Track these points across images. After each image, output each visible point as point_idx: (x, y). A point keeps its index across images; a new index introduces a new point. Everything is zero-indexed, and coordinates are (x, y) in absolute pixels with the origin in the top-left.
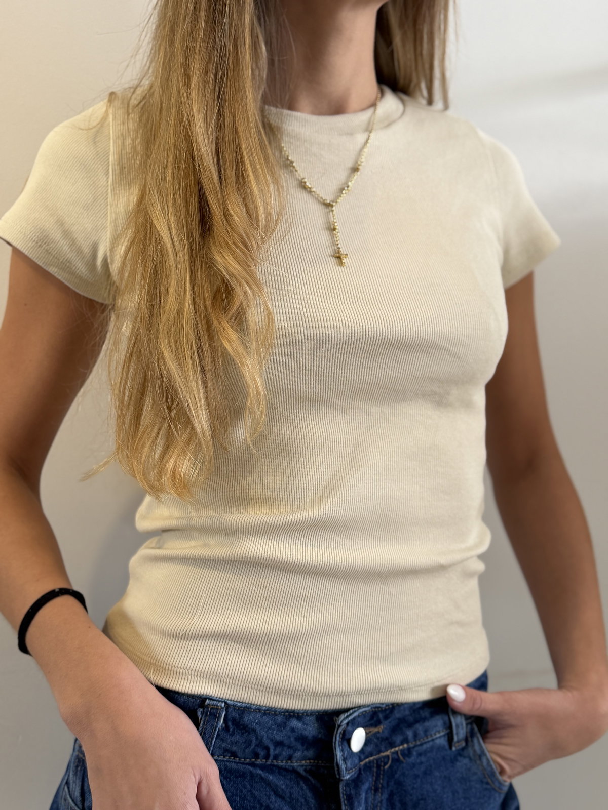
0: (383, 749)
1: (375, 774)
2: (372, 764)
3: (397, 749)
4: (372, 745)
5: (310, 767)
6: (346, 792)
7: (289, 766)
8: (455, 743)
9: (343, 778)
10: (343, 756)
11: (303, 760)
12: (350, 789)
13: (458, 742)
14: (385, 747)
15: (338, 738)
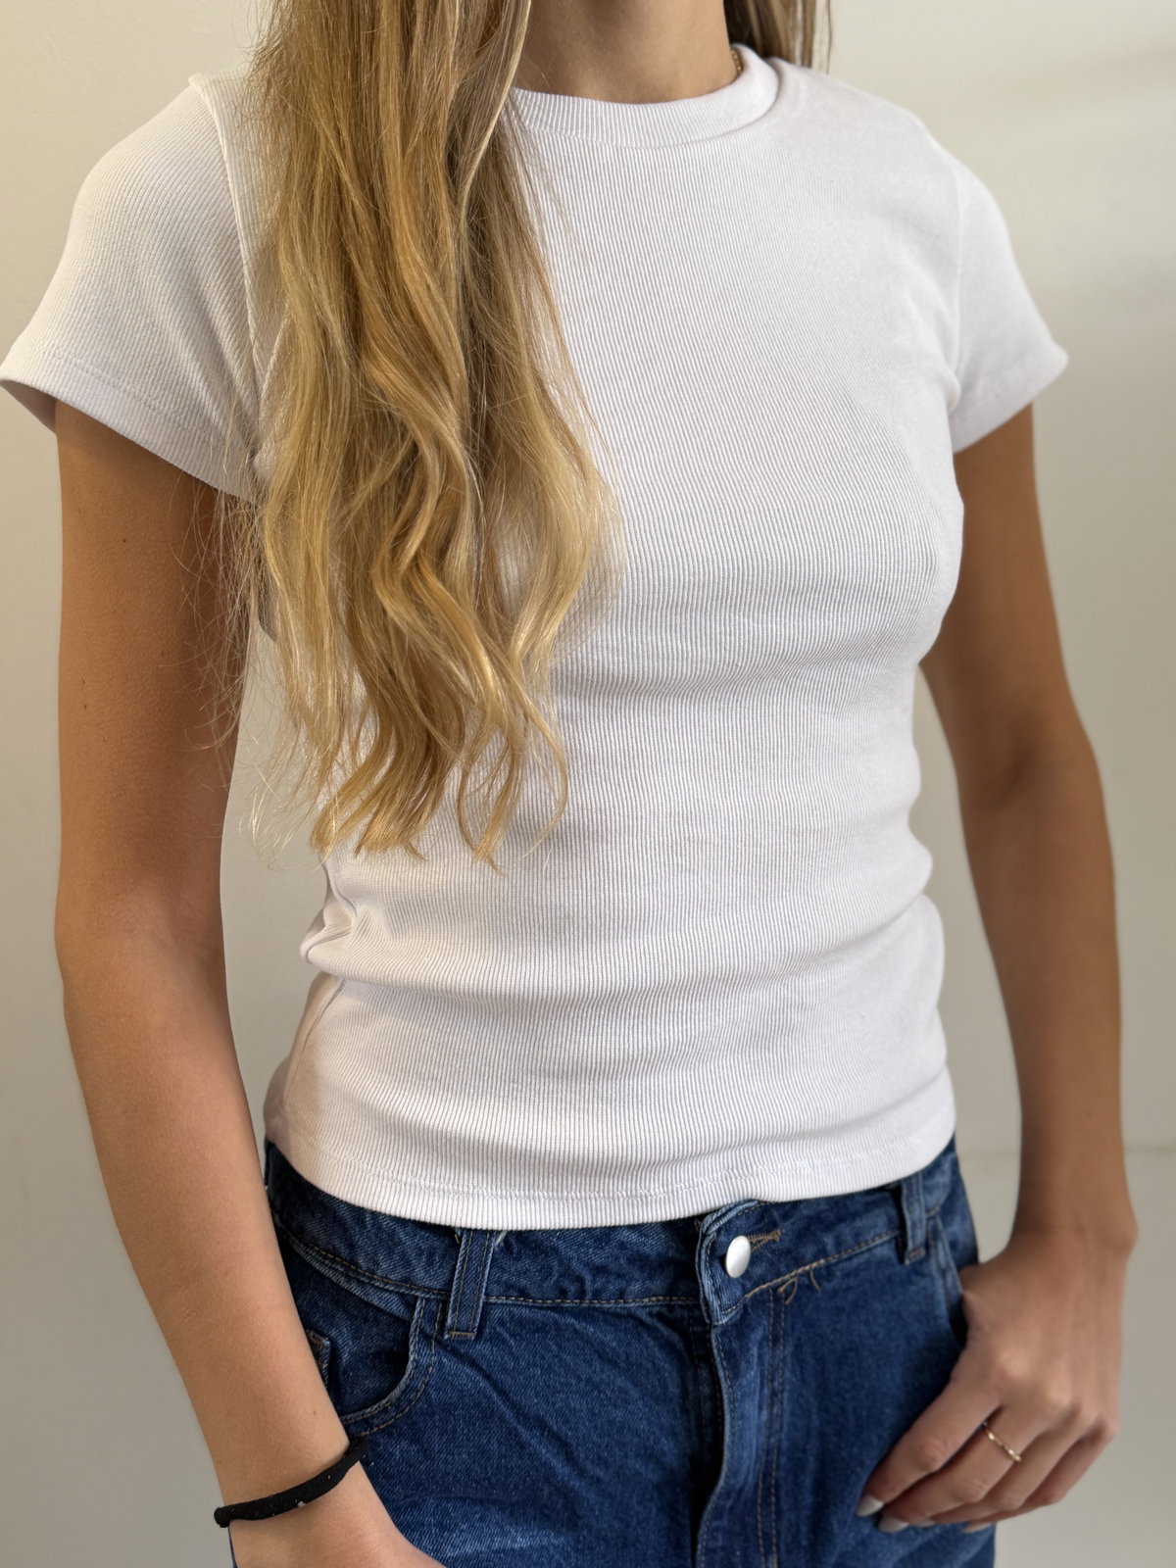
0: (783, 1269)
1: (772, 1313)
2: (765, 1296)
3: (807, 1268)
4: (764, 1264)
5: (657, 1308)
6: (723, 1346)
7: (621, 1308)
8: (910, 1253)
9: (716, 1324)
10: (713, 1285)
11: (645, 1298)
12: (730, 1341)
13: (914, 1250)
14: (787, 1266)
15: (703, 1257)
